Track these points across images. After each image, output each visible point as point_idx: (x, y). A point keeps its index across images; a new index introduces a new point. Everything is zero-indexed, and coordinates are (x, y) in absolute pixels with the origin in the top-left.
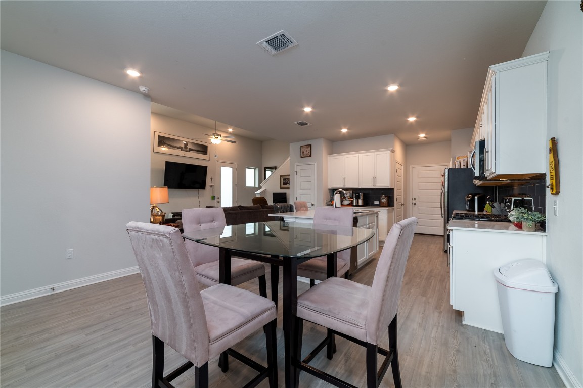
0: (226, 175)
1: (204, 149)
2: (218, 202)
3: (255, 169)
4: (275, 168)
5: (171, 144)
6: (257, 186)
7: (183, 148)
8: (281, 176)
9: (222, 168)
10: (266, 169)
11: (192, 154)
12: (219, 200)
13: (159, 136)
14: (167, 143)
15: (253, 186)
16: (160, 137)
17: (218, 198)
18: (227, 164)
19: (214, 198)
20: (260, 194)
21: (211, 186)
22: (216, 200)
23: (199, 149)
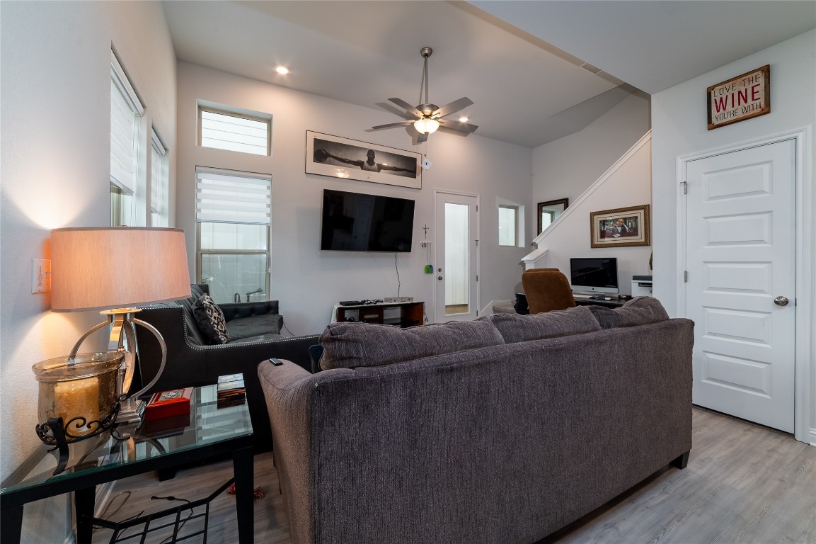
0: (456, 218)
1: (408, 167)
2: (440, 278)
3: (516, 209)
4: (565, 202)
5: (340, 155)
6: (522, 244)
7: (366, 164)
8: (593, 215)
9: (447, 205)
10: (541, 206)
11: (383, 177)
12: (440, 274)
13: (315, 139)
14: (332, 153)
15: (513, 244)
16: (317, 142)
17: (440, 270)
18: (457, 199)
19: (429, 269)
20: (536, 261)
21: (424, 245)
22: (436, 274)
23: (399, 166)
